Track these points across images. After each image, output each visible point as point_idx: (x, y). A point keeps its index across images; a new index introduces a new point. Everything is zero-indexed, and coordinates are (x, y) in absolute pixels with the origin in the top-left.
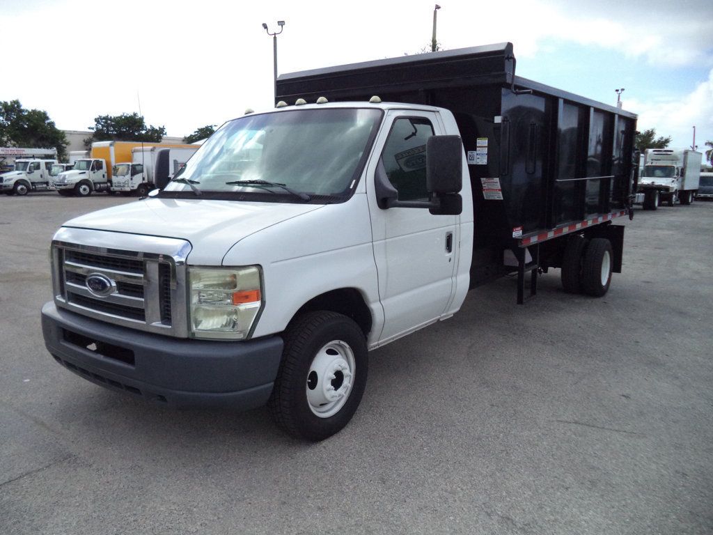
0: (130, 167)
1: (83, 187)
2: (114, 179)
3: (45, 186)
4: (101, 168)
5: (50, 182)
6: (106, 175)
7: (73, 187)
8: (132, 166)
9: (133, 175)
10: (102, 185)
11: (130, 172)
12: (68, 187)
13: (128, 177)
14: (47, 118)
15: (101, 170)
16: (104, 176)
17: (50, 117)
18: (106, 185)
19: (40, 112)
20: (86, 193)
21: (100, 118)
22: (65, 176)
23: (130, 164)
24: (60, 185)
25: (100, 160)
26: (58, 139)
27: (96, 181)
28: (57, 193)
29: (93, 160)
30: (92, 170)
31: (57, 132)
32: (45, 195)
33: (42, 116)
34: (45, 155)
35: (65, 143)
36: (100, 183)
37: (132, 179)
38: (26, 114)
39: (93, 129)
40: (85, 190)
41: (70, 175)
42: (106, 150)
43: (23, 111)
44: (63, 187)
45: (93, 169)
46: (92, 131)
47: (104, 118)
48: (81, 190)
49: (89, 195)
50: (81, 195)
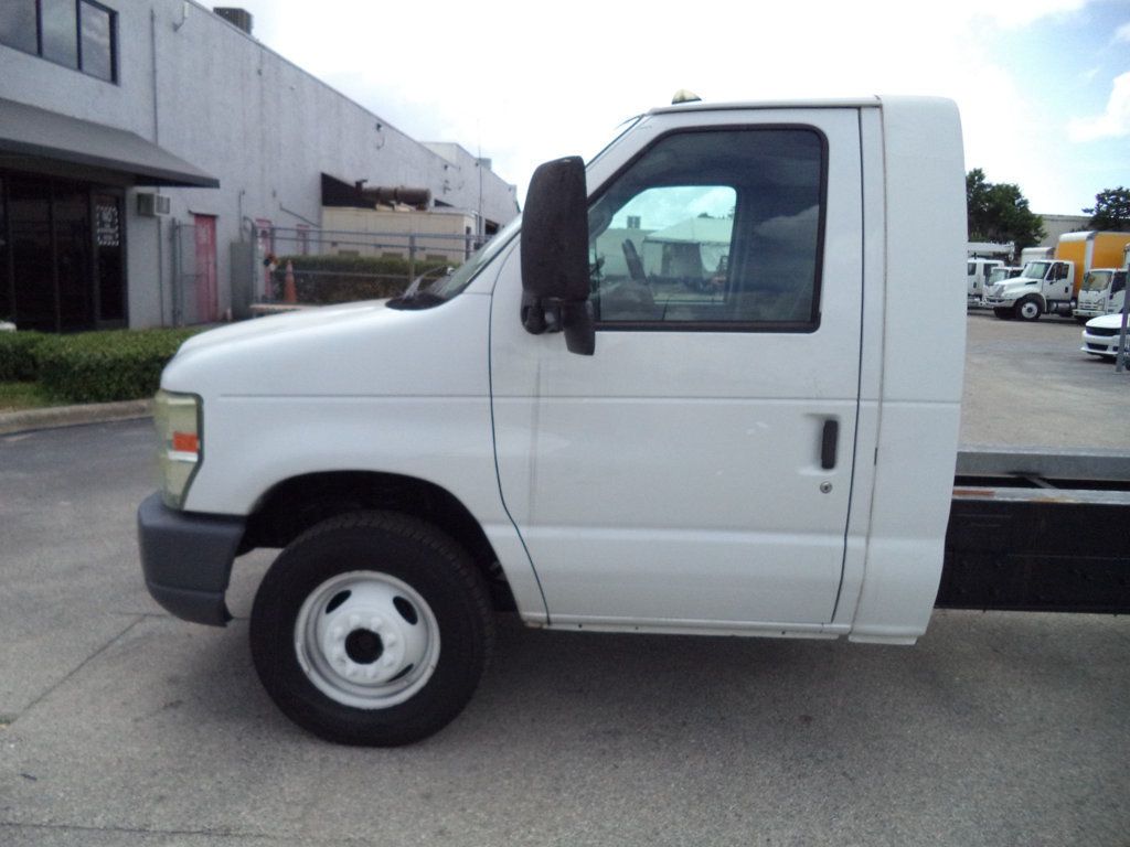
0: (1113, 277)
1: (1029, 305)
2: (1082, 295)
3: (977, 300)
4: (1065, 276)
5: (985, 295)
6: (1071, 289)
7: (1011, 304)
8: (1118, 274)
9: (1115, 289)
10: (1060, 305)
11: (1110, 285)
12: (1003, 304)
13: (1105, 293)
14: (1019, 195)
15: (1063, 280)
16: (1067, 289)
17: (1023, 194)
18: (1068, 305)
19: (1008, 186)
20: (1031, 316)
21: (1108, 193)
22: (1003, 286)
23: (1114, 270)
24: (994, 301)
25: (1066, 262)
26: (1030, 229)
27: (1051, 298)
28: (992, 312)
29: (1053, 262)
30: (1048, 279)
31: (1032, 217)
32: (980, 315)
33: (1010, 193)
34: (994, 253)
35: (1038, 234)
36: (1058, 301)
37: (1111, 297)
38: (989, 190)
39: (1091, 211)
40: (1030, 310)
41: (1010, 286)
42: (1080, 245)
43: (984, 186)
44: (997, 304)
45: (1050, 278)
46: (1088, 215)
47: (1114, 193)
48: (1024, 310)
49: (1035, 319)
50: (1023, 319)
